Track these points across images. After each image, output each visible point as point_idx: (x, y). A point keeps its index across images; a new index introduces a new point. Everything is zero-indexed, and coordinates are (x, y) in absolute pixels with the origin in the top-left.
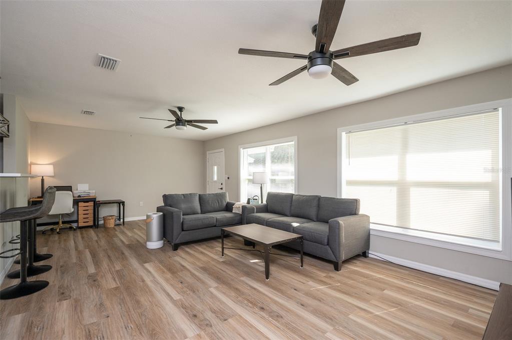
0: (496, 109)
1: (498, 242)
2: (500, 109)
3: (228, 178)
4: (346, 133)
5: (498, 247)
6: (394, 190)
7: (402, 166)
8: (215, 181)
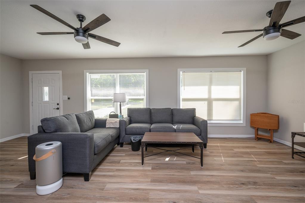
0: (241, 71)
1: (241, 120)
2: (242, 71)
3: (69, 98)
4: (182, 72)
5: (241, 122)
6: (206, 102)
7: (210, 92)
8: (46, 102)
